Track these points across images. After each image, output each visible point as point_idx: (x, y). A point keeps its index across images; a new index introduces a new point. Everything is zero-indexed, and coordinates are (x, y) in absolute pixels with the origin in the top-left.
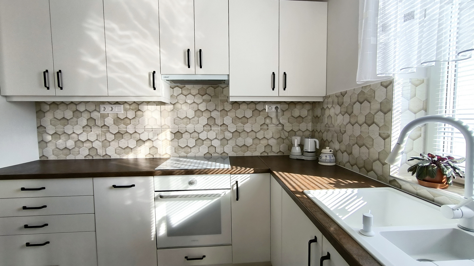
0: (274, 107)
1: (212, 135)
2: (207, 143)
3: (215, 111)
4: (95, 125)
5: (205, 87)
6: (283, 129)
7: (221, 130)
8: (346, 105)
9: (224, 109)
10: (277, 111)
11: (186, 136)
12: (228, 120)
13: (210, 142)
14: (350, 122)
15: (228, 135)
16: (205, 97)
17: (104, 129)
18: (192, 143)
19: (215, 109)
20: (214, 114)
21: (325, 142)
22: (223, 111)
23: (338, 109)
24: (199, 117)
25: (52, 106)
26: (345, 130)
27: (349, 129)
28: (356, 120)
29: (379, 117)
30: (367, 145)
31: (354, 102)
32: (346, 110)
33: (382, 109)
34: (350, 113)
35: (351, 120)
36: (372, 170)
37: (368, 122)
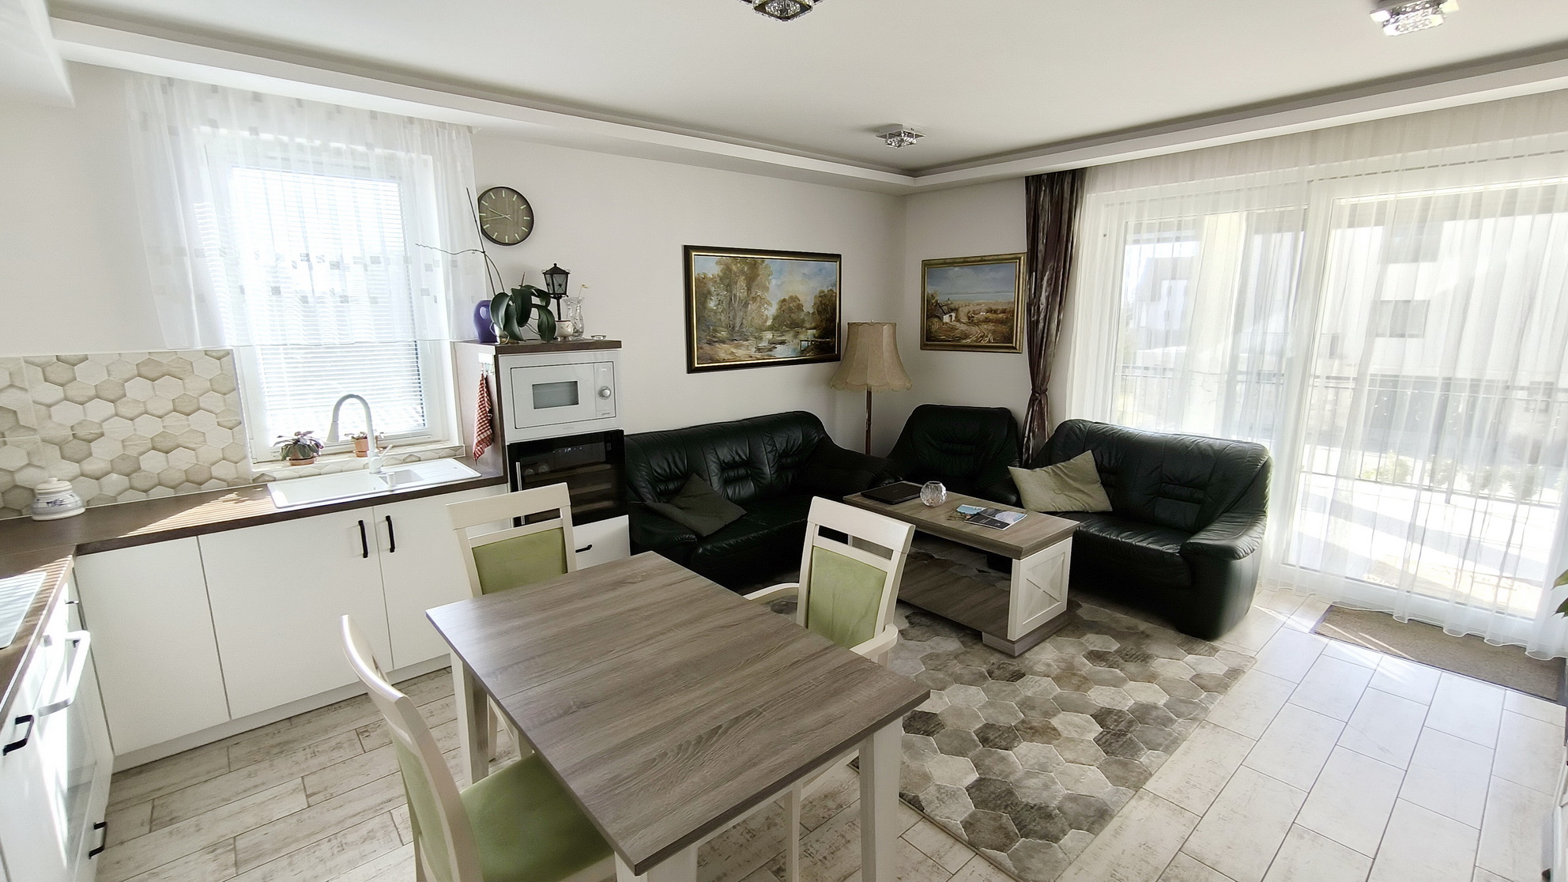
8: (89, 382)
14: (116, 415)
23: (48, 392)
26: (98, 431)
27: (118, 428)
28: (142, 409)
29: (212, 401)
30: (187, 445)
31: (126, 376)
32: (92, 392)
33: (215, 387)
34: (112, 397)
35: (123, 410)
36: (211, 478)
37: (184, 409)
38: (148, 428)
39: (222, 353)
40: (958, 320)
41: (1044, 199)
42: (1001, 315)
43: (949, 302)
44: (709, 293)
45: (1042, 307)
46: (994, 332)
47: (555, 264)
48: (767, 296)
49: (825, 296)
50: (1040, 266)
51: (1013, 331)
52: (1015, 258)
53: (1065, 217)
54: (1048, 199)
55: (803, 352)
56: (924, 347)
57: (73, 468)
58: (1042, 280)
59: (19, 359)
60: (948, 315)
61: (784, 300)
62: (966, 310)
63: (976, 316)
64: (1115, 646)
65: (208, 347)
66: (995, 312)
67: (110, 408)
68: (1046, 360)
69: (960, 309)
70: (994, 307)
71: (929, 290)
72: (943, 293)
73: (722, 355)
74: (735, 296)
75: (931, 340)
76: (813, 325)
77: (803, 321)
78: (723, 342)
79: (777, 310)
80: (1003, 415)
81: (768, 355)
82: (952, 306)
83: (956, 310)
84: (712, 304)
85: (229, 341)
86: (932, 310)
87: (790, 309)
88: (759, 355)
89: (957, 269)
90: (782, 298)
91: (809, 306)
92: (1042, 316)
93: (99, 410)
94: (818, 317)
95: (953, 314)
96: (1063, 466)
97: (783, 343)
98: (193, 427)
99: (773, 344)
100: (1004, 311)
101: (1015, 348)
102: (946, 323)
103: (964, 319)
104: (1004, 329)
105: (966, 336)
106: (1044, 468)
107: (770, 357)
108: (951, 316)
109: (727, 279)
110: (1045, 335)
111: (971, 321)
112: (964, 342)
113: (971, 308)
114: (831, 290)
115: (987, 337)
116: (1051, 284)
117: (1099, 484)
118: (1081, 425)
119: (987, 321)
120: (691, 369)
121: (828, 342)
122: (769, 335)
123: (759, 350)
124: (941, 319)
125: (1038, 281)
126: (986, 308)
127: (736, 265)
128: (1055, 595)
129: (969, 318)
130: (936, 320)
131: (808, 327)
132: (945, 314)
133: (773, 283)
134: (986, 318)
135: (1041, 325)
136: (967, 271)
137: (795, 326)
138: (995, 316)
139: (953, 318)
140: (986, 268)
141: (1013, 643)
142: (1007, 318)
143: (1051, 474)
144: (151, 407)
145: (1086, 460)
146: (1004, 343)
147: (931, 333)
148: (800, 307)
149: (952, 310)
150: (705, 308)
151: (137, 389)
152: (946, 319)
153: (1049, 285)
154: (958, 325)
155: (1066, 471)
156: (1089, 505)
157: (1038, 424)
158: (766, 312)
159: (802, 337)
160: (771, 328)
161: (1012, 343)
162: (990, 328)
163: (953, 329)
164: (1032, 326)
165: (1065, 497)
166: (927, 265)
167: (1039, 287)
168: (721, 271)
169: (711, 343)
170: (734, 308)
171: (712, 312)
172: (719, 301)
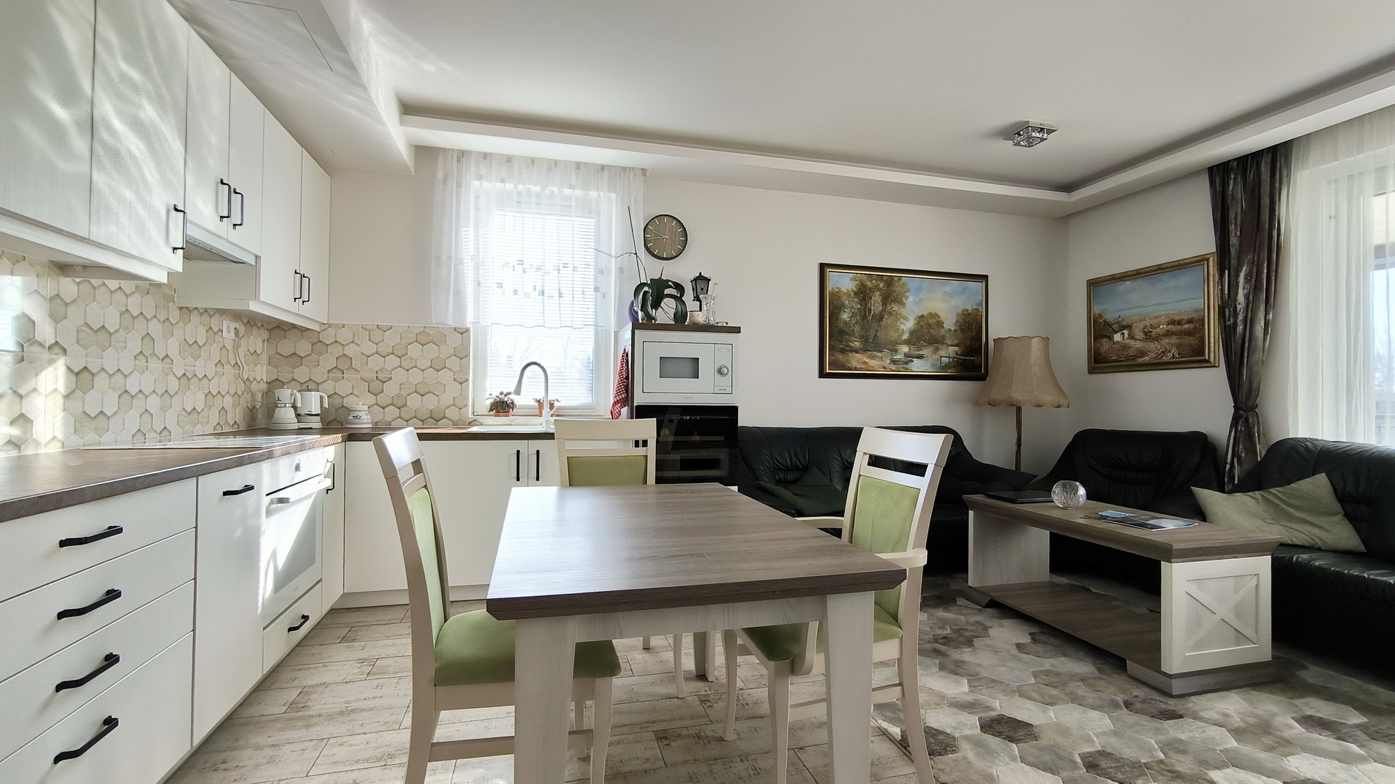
0: (233, 327)
2: (140, 404)
3: (154, 320)
6: (240, 376)
7: (162, 370)
8: (389, 342)
9: (168, 319)
10: (235, 337)
11: (100, 381)
13: (143, 401)
14: (400, 366)
18: (110, 404)
22: (168, 324)
24: (126, 330)
26: (389, 376)
27: (399, 376)
28: (413, 364)
29: (453, 363)
30: (434, 392)
31: (409, 342)
32: (391, 351)
33: (457, 354)
34: (400, 355)
35: (404, 364)
36: (444, 418)
37: (438, 366)
38: (415, 376)
39: (464, 330)
40: (1132, 337)
41: (1235, 188)
42: (1186, 326)
43: (1120, 319)
44: (843, 305)
45: (1239, 307)
46: (1178, 346)
47: (700, 273)
48: (903, 311)
49: (969, 314)
50: (1234, 262)
51: (1203, 343)
52: (1202, 260)
53: (1266, 201)
54: (1240, 187)
55: (944, 368)
56: (1092, 370)
57: (371, 399)
58: (1237, 276)
59: (358, 325)
60: (1119, 334)
61: (922, 316)
62: (1141, 325)
63: (1154, 331)
64: (1356, 718)
65: (457, 325)
66: (1179, 323)
67: (396, 361)
68: (1251, 369)
69: (1134, 325)
70: (1177, 318)
71: (1097, 309)
72: (1112, 309)
73: (854, 364)
74: (870, 310)
75: (1099, 362)
76: (955, 342)
77: (944, 337)
78: (856, 351)
79: (914, 325)
80: (1198, 441)
81: (904, 368)
82: (1124, 323)
83: (1129, 327)
84: (845, 316)
85: (469, 321)
86: (1099, 329)
87: (929, 325)
88: (893, 367)
89: (1128, 283)
90: (920, 314)
91: (950, 323)
92: (1241, 317)
93: (393, 361)
94: (961, 335)
95: (1126, 332)
96: (1279, 491)
97: (920, 357)
98: (439, 380)
99: (909, 357)
100: (1190, 321)
101: (1208, 361)
102: (1118, 342)
103: (1140, 335)
104: (1192, 341)
105: (1143, 353)
106: (1249, 494)
107: (906, 370)
108: (1123, 334)
109: (863, 293)
110: (1247, 339)
111: (1148, 336)
112: (1140, 360)
113: (1148, 323)
114: (976, 309)
115: (1170, 352)
116: (1250, 280)
117: (1339, 517)
118: (1309, 444)
119: (1168, 334)
120: (823, 374)
121: (972, 361)
122: (905, 349)
123: (894, 362)
124: (1111, 338)
125: (1233, 279)
126: (1167, 319)
127: (871, 281)
128: (1248, 632)
129: (1145, 333)
130: (1105, 340)
131: (949, 343)
132: (1116, 333)
133: (910, 300)
134: (1168, 331)
135: (1240, 328)
136: (1139, 283)
137: (935, 342)
138: (1179, 327)
139: (1126, 336)
140: (1165, 277)
141: (1170, 676)
142: (1195, 328)
143: (1260, 501)
144: (418, 364)
145: (1318, 485)
146: (1194, 357)
147: (1101, 354)
148: (940, 324)
149: (1124, 327)
150: (838, 319)
151: (414, 350)
152: (1117, 337)
153: (1247, 280)
154: (1132, 342)
155: (1283, 497)
156: (1320, 539)
157: (1244, 448)
158: (902, 326)
159: (942, 353)
160: (907, 342)
161: (1204, 355)
162: (1173, 341)
163: (1126, 347)
164: (1228, 331)
165: (1281, 527)
166: (1093, 285)
167: (1233, 287)
168: (856, 287)
169: (843, 351)
170: (868, 321)
171: (845, 323)
172: (853, 313)
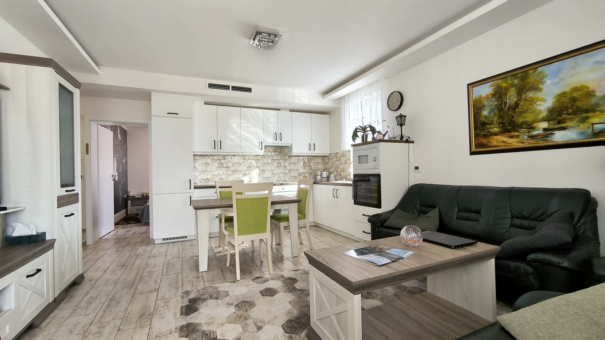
0: (307, 158)
1: (279, 172)
2: (277, 175)
3: (281, 160)
4: (223, 166)
5: (276, 148)
6: (311, 168)
7: (284, 169)
8: (338, 157)
9: (285, 159)
10: (309, 160)
11: (267, 172)
12: (287, 164)
13: (279, 175)
14: (340, 164)
15: (287, 172)
16: (276, 153)
17: (227, 169)
18: (270, 175)
19: (281, 159)
20: (281, 161)
21: (330, 173)
22: (285, 160)
23: (335, 159)
24: (273, 162)
25: (201, 157)
32: (338, 159)
33: (348, 159)
37: (345, 163)
38: (342, 166)
44: (484, 106)
47: (401, 114)
48: (540, 95)
57: (336, 173)
67: (339, 162)
73: (495, 143)
74: (506, 103)
78: (496, 134)
79: (553, 103)
84: (485, 113)
87: (574, 99)
88: (532, 141)
90: (560, 93)
97: (563, 128)
98: (346, 167)
99: (549, 131)
107: (547, 141)
109: (499, 94)
120: (472, 153)
122: (545, 125)
123: (532, 137)
127: (507, 82)
144: (342, 162)
148: (588, 95)
150: (480, 116)
151: (342, 159)
158: (539, 108)
168: (493, 90)
169: (485, 136)
170: (504, 111)
171: (486, 117)
172: (491, 109)
